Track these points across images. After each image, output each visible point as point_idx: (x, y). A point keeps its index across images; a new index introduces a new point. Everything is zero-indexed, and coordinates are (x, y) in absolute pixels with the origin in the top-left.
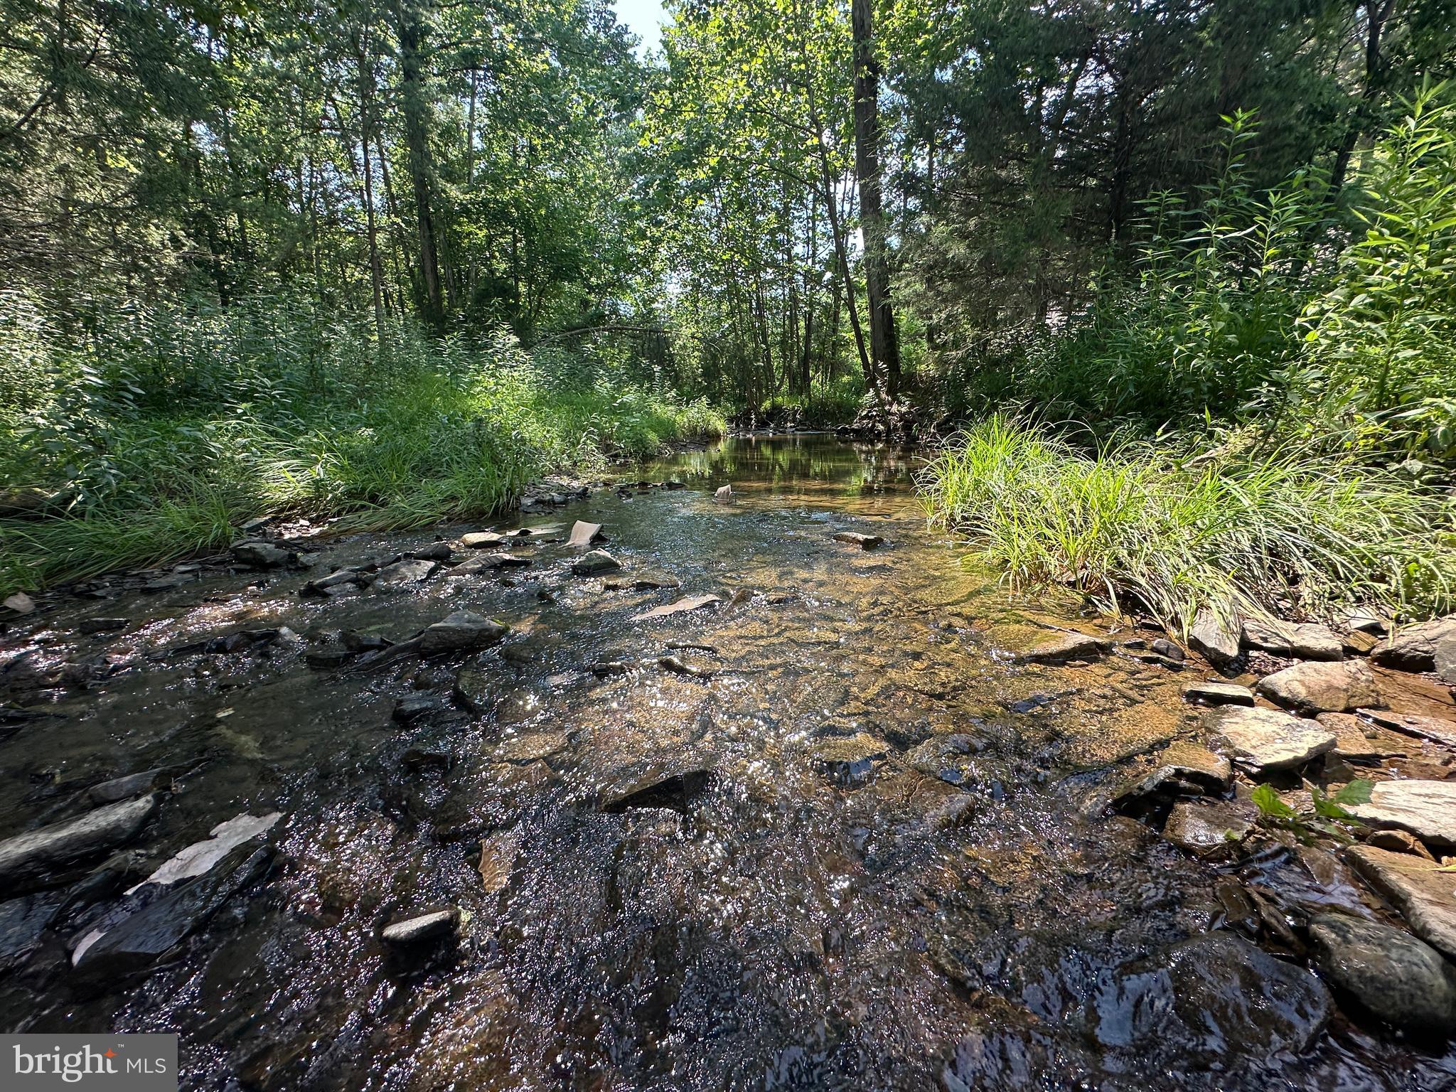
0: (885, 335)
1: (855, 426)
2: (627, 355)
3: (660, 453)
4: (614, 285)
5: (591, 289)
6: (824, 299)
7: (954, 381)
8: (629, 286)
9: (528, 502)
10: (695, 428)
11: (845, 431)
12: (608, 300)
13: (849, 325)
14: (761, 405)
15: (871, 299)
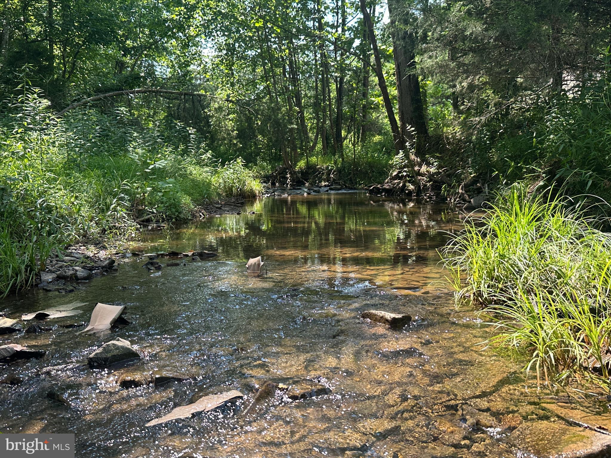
0: (412, 100)
1: (386, 186)
2: (162, 115)
3: (194, 216)
4: (150, 48)
5: (127, 51)
6: (354, 64)
7: (480, 144)
8: (165, 49)
9: (48, 277)
10: (231, 189)
11: (377, 191)
12: (145, 62)
13: (377, 90)
14: (295, 165)
15: (398, 66)
